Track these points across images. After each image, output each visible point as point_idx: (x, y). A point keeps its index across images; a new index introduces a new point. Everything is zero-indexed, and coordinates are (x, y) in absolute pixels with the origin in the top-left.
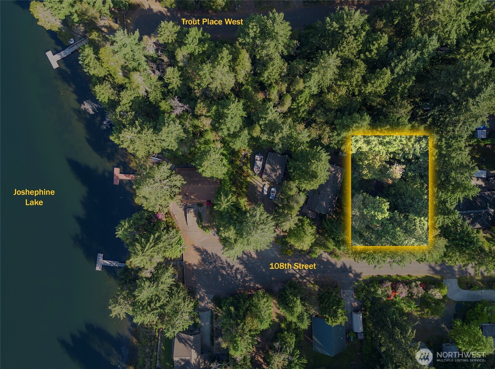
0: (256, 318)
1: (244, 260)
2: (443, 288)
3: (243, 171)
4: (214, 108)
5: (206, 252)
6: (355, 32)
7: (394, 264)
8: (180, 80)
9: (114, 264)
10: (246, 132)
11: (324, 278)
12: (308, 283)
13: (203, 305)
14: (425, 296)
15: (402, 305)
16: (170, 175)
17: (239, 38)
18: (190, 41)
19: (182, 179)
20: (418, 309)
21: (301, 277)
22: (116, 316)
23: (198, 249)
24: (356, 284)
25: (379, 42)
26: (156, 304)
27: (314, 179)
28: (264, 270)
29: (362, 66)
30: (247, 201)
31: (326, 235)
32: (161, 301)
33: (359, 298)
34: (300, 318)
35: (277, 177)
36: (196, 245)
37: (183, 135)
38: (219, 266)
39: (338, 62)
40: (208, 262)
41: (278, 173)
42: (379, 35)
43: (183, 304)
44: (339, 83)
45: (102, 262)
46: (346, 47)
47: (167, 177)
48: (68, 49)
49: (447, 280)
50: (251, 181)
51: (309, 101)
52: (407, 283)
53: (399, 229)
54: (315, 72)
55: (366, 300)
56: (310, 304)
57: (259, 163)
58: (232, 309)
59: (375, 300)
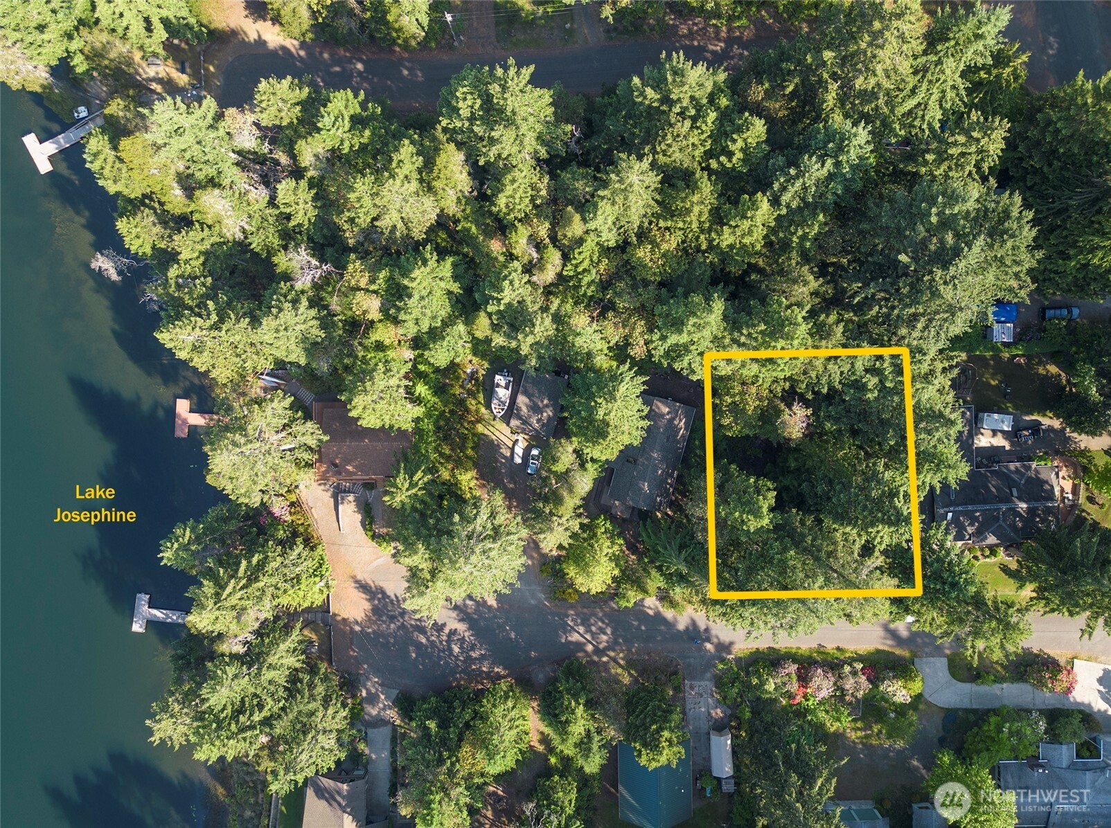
0: (481, 747)
1: (469, 611)
2: (912, 679)
3: (467, 410)
4: (383, 274)
5: (383, 593)
6: (693, 112)
7: (781, 631)
8: (315, 207)
9: (175, 618)
10: (461, 328)
11: (649, 654)
12: (612, 663)
13: (374, 712)
14: (875, 696)
15: (822, 715)
16: (292, 422)
17: (441, 119)
18: (327, 124)
19: (317, 432)
20: (859, 724)
21: (598, 651)
22: (162, 741)
23: (363, 587)
24: (721, 666)
25: (745, 136)
26: (251, 715)
27: (601, 441)
28: (513, 635)
29: (706, 189)
30: (477, 479)
31: (646, 560)
32: (266, 709)
33: (725, 698)
34: (584, 745)
35: (543, 425)
36: (359, 577)
37: (318, 333)
38: (411, 625)
39: (653, 179)
40: (387, 615)
41: (545, 414)
42: (747, 119)
43: (320, 714)
44: (662, 224)
45: (145, 613)
46: (674, 144)
47: (285, 426)
48: (72, 129)
49: (925, 660)
50: (486, 432)
51: (600, 261)
52: (833, 665)
53: (792, 553)
54: (605, 201)
55: (741, 703)
56: (605, 715)
57: (503, 393)
58: (432, 725)
59: (761, 706)
